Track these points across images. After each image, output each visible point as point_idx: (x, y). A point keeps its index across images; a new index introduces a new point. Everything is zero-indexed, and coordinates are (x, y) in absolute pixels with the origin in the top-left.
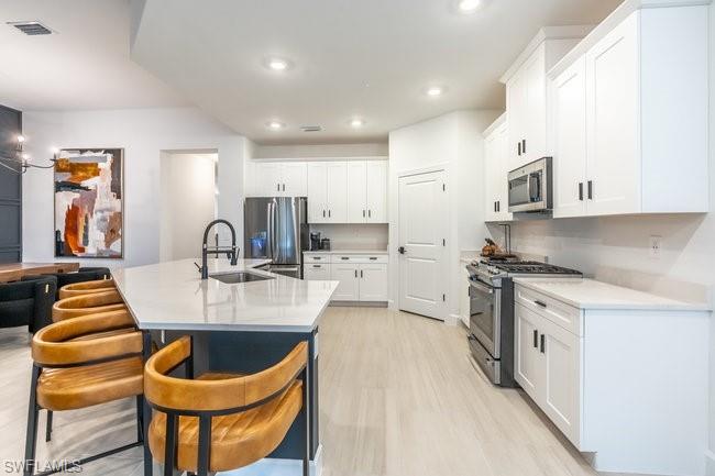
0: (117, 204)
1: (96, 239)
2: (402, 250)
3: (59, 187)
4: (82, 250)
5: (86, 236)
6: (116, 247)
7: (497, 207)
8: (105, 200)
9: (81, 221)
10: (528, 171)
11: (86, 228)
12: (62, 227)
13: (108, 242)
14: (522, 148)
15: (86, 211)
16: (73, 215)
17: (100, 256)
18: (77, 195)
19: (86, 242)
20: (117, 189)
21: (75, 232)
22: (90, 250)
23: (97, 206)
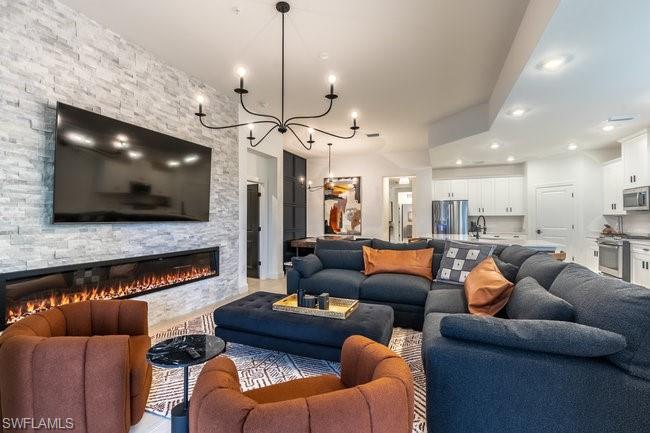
0: (358, 206)
1: (347, 224)
2: (539, 232)
3: (327, 197)
4: (339, 230)
5: (341, 223)
6: (357, 229)
7: (614, 207)
8: (351, 204)
9: (339, 215)
10: (638, 191)
11: (341, 219)
12: (328, 218)
13: (353, 227)
14: (633, 179)
15: (341, 210)
16: (334, 212)
17: (349, 233)
18: (336, 202)
19: (341, 227)
20: (358, 198)
21: (335, 221)
22: (343, 230)
23: (347, 207)
